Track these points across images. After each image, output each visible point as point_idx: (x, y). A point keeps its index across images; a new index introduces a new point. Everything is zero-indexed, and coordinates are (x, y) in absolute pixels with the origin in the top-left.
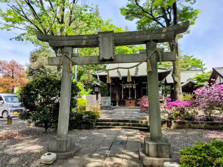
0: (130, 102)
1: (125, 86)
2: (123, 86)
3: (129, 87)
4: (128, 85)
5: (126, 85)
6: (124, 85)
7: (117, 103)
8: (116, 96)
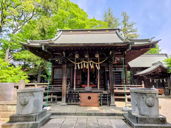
0: (89, 98)
1: (80, 65)
2: (77, 65)
3: (88, 67)
4: (86, 64)
5: (83, 63)
6: (79, 63)
7: (64, 99)
8: (61, 84)
